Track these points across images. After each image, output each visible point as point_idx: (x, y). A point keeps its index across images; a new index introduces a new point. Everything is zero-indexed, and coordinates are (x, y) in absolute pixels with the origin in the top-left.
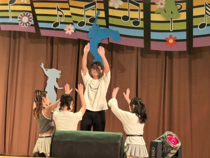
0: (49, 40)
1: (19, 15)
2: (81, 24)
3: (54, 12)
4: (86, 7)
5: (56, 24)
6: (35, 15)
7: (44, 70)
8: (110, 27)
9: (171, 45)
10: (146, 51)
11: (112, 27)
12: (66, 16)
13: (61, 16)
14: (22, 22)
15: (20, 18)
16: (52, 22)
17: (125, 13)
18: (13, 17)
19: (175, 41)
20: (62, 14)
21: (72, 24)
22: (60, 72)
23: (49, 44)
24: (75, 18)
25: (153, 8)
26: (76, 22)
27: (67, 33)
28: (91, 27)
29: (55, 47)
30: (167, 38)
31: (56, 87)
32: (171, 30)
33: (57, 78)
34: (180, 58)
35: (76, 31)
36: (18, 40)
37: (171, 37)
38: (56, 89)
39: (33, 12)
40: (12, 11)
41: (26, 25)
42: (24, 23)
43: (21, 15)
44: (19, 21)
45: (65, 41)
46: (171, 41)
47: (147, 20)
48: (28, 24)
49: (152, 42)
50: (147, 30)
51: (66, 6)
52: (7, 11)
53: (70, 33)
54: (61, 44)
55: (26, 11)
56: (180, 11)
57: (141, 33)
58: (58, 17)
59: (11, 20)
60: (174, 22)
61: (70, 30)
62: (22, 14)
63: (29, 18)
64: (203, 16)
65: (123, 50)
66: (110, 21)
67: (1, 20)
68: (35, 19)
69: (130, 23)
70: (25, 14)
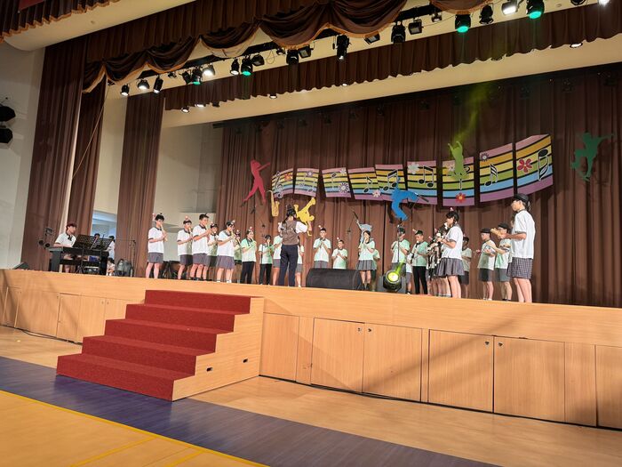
0: (362, 203)
1: (339, 185)
2: (386, 188)
3: (365, 181)
4: (389, 175)
5: (367, 190)
6: (350, 184)
7: (359, 225)
8: (409, 190)
9: (461, 201)
10: (440, 207)
12: (374, 183)
13: (370, 183)
14: (341, 190)
15: (340, 187)
16: (363, 189)
17: (422, 178)
18: (335, 187)
19: (464, 197)
21: (379, 189)
22: (371, 226)
23: (363, 206)
24: (380, 184)
25: (444, 172)
26: (382, 187)
27: (374, 196)
28: (393, 190)
29: (367, 207)
30: (457, 196)
32: (461, 188)
34: (470, 211)
36: (339, 204)
37: (460, 194)
39: (349, 182)
40: (334, 182)
41: (344, 193)
42: (343, 191)
44: (339, 189)
45: (374, 202)
46: (461, 198)
47: (440, 182)
48: (345, 191)
49: (444, 200)
50: (440, 190)
51: (374, 175)
52: (331, 183)
53: (377, 196)
54: (372, 205)
55: (344, 182)
56: (468, 172)
57: (435, 193)
58: (368, 185)
59: (333, 189)
60: (463, 182)
61: (376, 194)
62: (341, 184)
63: (347, 187)
64: (489, 175)
65: (421, 208)
66: (409, 185)
67: (326, 190)
68: (350, 187)
69: (425, 185)
70: (344, 184)
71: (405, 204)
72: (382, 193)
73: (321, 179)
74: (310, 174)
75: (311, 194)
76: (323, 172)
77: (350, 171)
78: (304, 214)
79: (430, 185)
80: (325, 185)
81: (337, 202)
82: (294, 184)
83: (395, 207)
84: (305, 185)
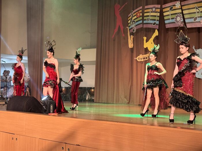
1: (174, 16)
5: (196, 19)
12: (201, 12)
13: (198, 12)
14: (177, 21)
15: (175, 18)
16: (193, 18)
18: (172, 19)
39: (182, 13)
40: (171, 15)
44: (175, 20)
48: (180, 22)
52: (169, 15)
55: (178, 13)
58: (197, 14)
59: (171, 21)
62: (176, 15)
63: (181, 18)
67: (166, 22)
68: (183, 17)
70: (178, 15)
73: (161, 13)
74: (154, 9)
75: (154, 27)
76: (164, 6)
77: (183, 3)
78: (150, 45)
80: (165, 18)
82: (143, 20)
84: (151, 20)
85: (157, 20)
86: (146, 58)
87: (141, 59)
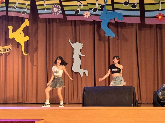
0: (73, 23)
1: (51, 7)
2: (95, 10)
5: (77, 12)
6: (62, 6)
7: (71, 44)
8: (116, 11)
9: (160, 20)
10: (142, 26)
11: (117, 10)
12: (84, 5)
13: (80, 5)
14: (54, 12)
15: (52, 9)
16: (74, 10)
18: (47, 9)
19: (163, 17)
20: (81, 4)
21: (89, 10)
22: (82, 44)
23: (73, 26)
26: (91, 9)
27: (85, 17)
28: (102, 12)
29: (77, 27)
30: (157, 15)
31: (80, 55)
32: (160, 9)
33: (80, 49)
35: (91, 15)
36: (51, 24)
37: (160, 14)
38: (80, 56)
39: (61, 4)
40: (46, 5)
41: (57, 14)
42: (55, 13)
43: (53, 7)
44: (52, 11)
45: (84, 23)
46: (160, 17)
47: (142, 4)
48: (58, 13)
49: (146, 19)
50: (142, 11)
52: (43, 5)
53: (87, 17)
54: (82, 25)
55: (56, 4)
57: (138, 13)
58: (78, 7)
59: (46, 11)
60: (162, 3)
61: (87, 15)
63: (58, 9)
65: (126, 26)
66: (115, 7)
67: (39, 12)
68: (62, 9)
69: (129, 7)
70: (56, 6)
71: (112, 24)
72: (91, 14)
75: (24, 15)
79: (134, 6)
80: (38, 7)
81: (49, 23)
82: (7, 7)
83: (104, 26)
84: (18, 8)
85: (28, 9)
86: (6, 50)
87: (1, 51)
